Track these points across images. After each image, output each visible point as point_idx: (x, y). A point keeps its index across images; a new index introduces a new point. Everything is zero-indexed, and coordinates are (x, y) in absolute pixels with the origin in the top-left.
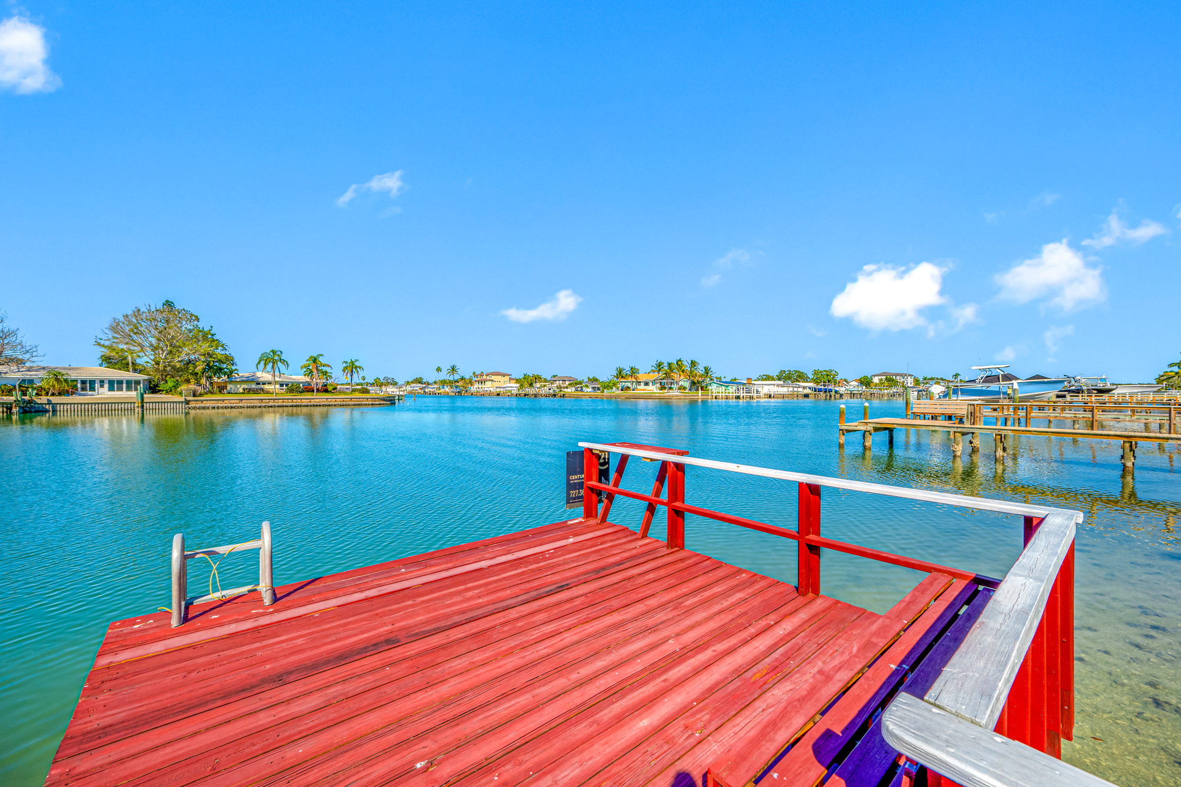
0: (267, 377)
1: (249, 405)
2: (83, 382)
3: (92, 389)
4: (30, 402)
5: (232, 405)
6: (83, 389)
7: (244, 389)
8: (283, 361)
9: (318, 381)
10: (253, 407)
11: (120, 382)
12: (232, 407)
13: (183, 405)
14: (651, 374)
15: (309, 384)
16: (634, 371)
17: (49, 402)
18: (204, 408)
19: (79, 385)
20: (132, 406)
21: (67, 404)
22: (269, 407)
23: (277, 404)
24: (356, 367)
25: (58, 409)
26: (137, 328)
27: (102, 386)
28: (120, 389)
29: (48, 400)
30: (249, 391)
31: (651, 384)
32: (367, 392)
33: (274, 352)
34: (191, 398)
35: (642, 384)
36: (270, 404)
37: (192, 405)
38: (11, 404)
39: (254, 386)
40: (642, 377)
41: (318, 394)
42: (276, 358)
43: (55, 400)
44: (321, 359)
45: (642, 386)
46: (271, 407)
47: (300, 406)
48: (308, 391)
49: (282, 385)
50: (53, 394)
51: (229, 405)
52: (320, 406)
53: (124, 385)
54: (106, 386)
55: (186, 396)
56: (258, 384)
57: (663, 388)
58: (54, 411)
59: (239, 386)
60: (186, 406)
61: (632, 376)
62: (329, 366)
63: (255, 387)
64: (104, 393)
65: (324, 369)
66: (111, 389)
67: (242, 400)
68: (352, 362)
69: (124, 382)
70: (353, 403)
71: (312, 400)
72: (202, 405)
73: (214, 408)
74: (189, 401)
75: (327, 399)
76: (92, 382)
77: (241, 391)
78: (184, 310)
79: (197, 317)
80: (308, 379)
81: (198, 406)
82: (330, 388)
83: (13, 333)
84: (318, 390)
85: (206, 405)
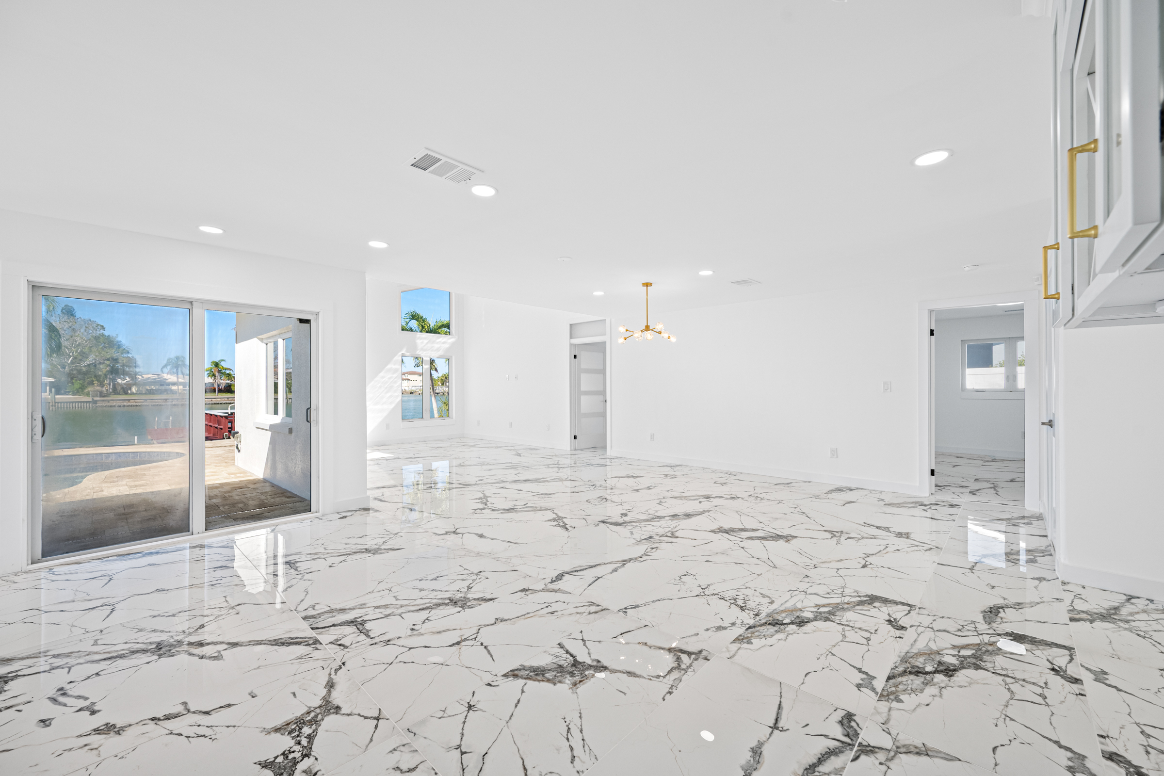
0: (173, 379)
5: (137, 404)
7: (148, 390)
12: (137, 406)
13: (91, 404)
15: (213, 385)
18: (111, 406)
30: (154, 392)
33: (177, 358)
34: (98, 398)
37: (99, 404)
39: (159, 387)
41: (219, 394)
42: (180, 363)
44: (223, 364)
49: (185, 386)
51: (135, 404)
52: (221, 404)
55: (92, 396)
56: (163, 385)
59: (143, 387)
60: (94, 405)
62: (231, 370)
63: (161, 388)
65: (228, 372)
67: (146, 400)
71: (213, 399)
72: (109, 404)
73: (120, 406)
74: (97, 401)
75: (228, 398)
77: (146, 392)
78: (90, 320)
79: (102, 326)
80: (211, 381)
81: (105, 405)
84: (220, 391)
85: (112, 404)
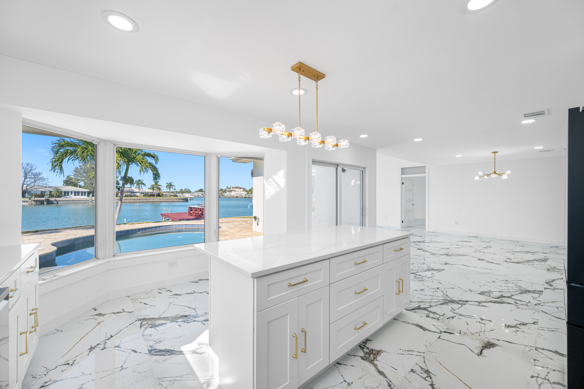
0: (137, 190)
1: (129, 201)
2: (65, 192)
3: (68, 195)
4: (48, 200)
6: (65, 195)
8: (143, 184)
9: (156, 192)
10: (131, 202)
11: (78, 192)
17: (55, 200)
19: (63, 194)
20: (88, 202)
21: (61, 201)
23: (140, 201)
24: (172, 185)
25: (59, 203)
28: (79, 195)
29: (55, 199)
32: (177, 196)
33: (139, 180)
36: (138, 201)
38: (44, 201)
42: (141, 183)
43: (57, 199)
47: (150, 202)
48: (152, 196)
49: (142, 193)
50: (56, 197)
52: (157, 202)
54: (73, 194)
58: (57, 203)
59: (126, 194)
63: (132, 194)
64: (72, 197)
65: (160, 187)
66: (75, 195)
68: (170, 183)
69: (80, 192)
70: (171, 201)
71: (154, 200)
75: (160, 199)
76: (68, 193)
82: (161, 195)
83: (40, 174)
84: (156, 196)
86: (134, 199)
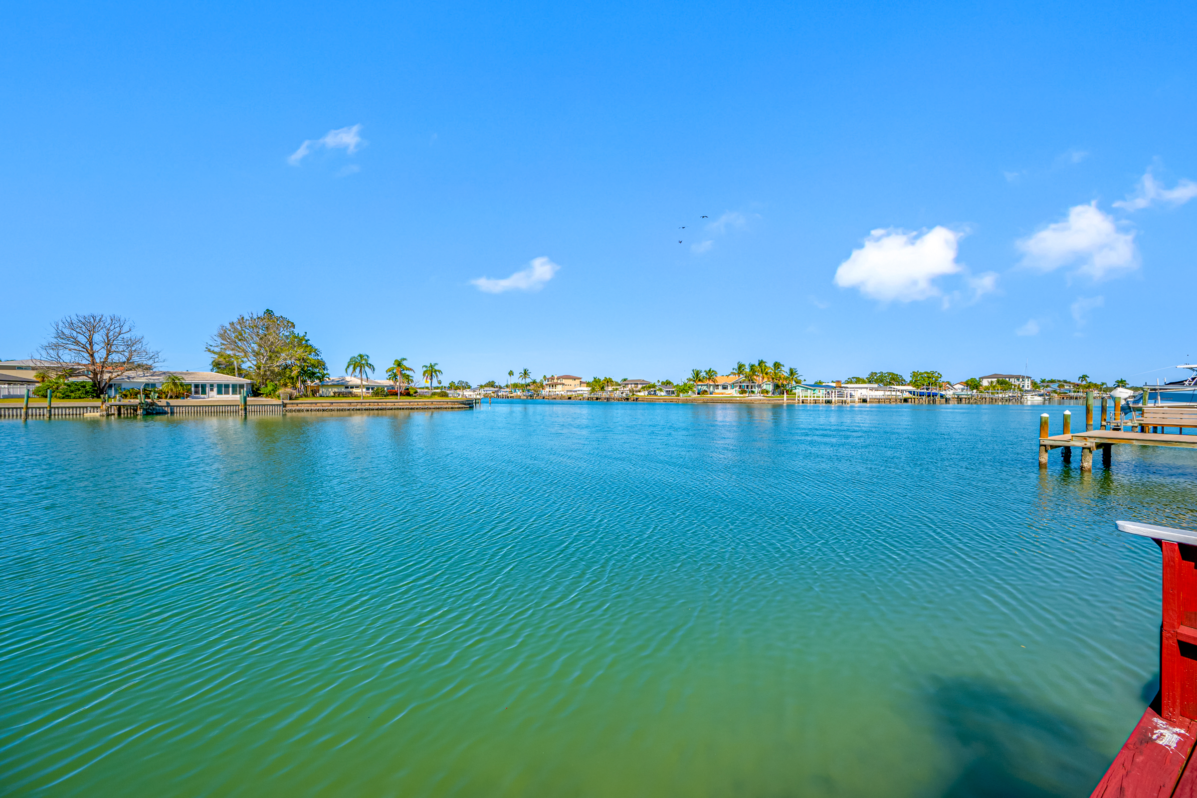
0: (356, 381)
1: (338, 408)
2: (196, 386)
3: (204, 392)
4: (153, 404)
5: (324, 408)
6: (196, 392)
7: (335, 393)
8: (370, 366)
9: (401, 384)
10: (342, 410)
11: (227, 386)
12: (323, 410)
13: (281, 408)
14: (732, 376)
15: (393, 387)
16: (711, 374)
17: (168, 405)
18: (299, 411)
19: (193, 389)
20: (237, 409)
21: (183, 406)
22: (357, 410)
23: (364, 407)
24: (436, 371)
25: (175, 411)
26: (241, 335)
27: (212, 390)
28: (227, 393)
29: (167, 403)
30: (339, 394)
31: (729, 388)
32: (446, 395)
33: (361, 356)
34: (288, 401)
35: (720, 387)
36: (358, 407)
37: (289, 407)
38: (137, 406)
39: (343, 390)
40: (720, 381)
41: (402, 397)
42: (363, 362)
43: (173, 402)
44: (405, 363)
45: (720, 390)
46: (359, 410)
47: (385, 409)
48: (392, 395)
49: (368, 389)
50: (171, 397)
51: (321, 408)
52: (403, 409)
53: (231, 389)
54: (215, 389)
55: (283, 399)
56: (347, 387)
57: (743, 392)
58: (172, 413)
59: (330, 390)
60: (284, 409)
61: (709, 379)
62: (411, 370)
63: (345, 391)
64: (214, 397)
65: (408, 373)
66: (219, 392)
67: (332, 403)
68: (431, 366)
69: (231, 386)
70: (433, 406)
71: (396, 404)
72: (298, 408)
73: (308, 410)
74: (286, 404)
75: (410, 402)
76: (204, 387)
77: (332, 394)
78: (282, 317)
79: (293, 323)
80: (391, 383)
81: (294, 408)
82: (412, 392)
83: (139, 341)
84: (401, 394)
85: (301, 408)
86: (351, 403)
